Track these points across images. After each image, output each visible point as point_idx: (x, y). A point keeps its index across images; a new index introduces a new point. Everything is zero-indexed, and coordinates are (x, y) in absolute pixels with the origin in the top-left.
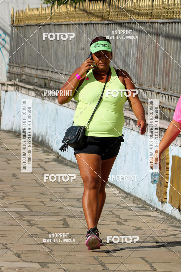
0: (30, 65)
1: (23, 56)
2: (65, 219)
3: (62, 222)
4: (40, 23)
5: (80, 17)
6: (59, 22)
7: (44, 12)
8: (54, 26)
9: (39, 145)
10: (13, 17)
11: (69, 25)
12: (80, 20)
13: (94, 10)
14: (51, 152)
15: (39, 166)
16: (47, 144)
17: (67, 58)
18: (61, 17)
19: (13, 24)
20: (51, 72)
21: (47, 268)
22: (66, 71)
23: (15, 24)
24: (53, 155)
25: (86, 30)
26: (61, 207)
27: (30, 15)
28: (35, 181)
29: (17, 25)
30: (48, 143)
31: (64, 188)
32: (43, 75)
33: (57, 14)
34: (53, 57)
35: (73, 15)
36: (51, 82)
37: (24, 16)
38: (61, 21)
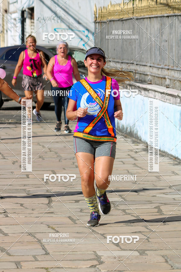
0: (114, 59)
1: (108, 51)
2: (159, 206)
3: (156, 210)
4: (123, 18)
5: (161, 10)
6: (141, 16)
7: (126, 7)
8: (136, 20)
9: (128, 136)
10: (96, 14)
11: (151, 18)
12: (162, 13)
13: (175, 2)
14: (140, 142)
15: (129, 157)
16: (135, 134)
17: (151, 51)
18: (143, 11)
19: (96, 20)
20: (136, 65)
21: (146, 255)
22: (151, 63)
23: (98, 20)
24: (142, 145)
25: (168, 22)
26: (154, 195)
27: (112, 11)
28: (127, 172)
29: (100, 22)
30: (137, 134)
31: (155, 176)
32: (128, 68)
33: (138, 9)
34: (137, 50)
35: (155, 8)
36: (137, 74)
37: (106, 12)
38: (143, 15)
